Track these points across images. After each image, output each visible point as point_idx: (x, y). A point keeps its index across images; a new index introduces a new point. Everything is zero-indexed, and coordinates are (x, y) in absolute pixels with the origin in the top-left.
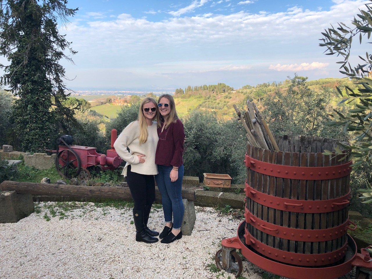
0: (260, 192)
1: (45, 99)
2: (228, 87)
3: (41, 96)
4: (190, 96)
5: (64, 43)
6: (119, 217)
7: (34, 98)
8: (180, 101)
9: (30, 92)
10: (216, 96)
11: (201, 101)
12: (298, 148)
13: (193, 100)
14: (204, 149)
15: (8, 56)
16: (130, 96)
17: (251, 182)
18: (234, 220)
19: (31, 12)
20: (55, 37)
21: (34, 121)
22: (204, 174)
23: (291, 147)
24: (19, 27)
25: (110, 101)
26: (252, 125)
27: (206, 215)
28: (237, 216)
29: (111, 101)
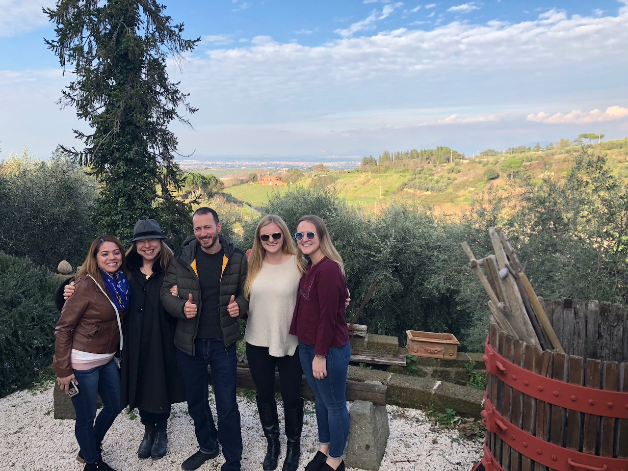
0: (515, 427)
1: (146, 188)
2: (455, 152)
3: (139, 183)
4: (387, 169)
5: (177, 95)
6: (252, 418)
7: (129, 186)
8: (370, 177)
9: (122, 177)
10: (434, 169)
11: (407, 177)
12: (594, 326)
13: (392, 176)
14: (408, 274)
15: (91, 119)
16: (287, 169)
17: (496, 401)
18: (461, 442)
19: (126, 48)
20: (163, 86)
21: (128, 224)
22: (408, 332)
23: (580, 324)
24: (109, 72)
25: (254, 178)
26: (499, 284)
27: (409, 426)
28: (469, 433)
29: (257, 179)
